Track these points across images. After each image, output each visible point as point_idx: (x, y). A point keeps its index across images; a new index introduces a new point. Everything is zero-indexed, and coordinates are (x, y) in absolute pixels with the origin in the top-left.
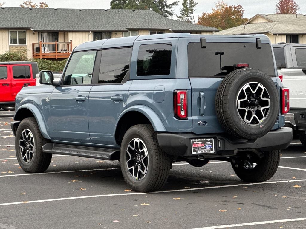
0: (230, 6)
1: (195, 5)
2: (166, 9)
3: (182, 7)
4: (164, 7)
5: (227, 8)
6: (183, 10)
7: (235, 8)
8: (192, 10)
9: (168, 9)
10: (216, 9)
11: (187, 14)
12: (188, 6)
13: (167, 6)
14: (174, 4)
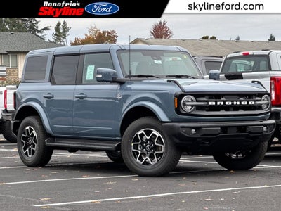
0: (103, 32)
1: (68, 30)
2: (37, 34)
3: (55, 32)
4: (35, 31)
5: (100, 33)
6: (56, 35)
7: (109, 33)
8: (65, 35)
9: (39, 34)
10: (89, 35)
11: (60, 39)
12: (61, 31)
13: (39, 31)
14: (46, 29)
